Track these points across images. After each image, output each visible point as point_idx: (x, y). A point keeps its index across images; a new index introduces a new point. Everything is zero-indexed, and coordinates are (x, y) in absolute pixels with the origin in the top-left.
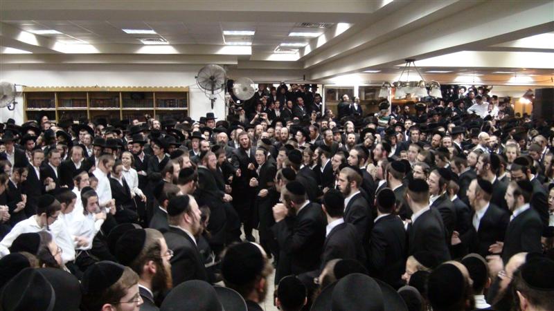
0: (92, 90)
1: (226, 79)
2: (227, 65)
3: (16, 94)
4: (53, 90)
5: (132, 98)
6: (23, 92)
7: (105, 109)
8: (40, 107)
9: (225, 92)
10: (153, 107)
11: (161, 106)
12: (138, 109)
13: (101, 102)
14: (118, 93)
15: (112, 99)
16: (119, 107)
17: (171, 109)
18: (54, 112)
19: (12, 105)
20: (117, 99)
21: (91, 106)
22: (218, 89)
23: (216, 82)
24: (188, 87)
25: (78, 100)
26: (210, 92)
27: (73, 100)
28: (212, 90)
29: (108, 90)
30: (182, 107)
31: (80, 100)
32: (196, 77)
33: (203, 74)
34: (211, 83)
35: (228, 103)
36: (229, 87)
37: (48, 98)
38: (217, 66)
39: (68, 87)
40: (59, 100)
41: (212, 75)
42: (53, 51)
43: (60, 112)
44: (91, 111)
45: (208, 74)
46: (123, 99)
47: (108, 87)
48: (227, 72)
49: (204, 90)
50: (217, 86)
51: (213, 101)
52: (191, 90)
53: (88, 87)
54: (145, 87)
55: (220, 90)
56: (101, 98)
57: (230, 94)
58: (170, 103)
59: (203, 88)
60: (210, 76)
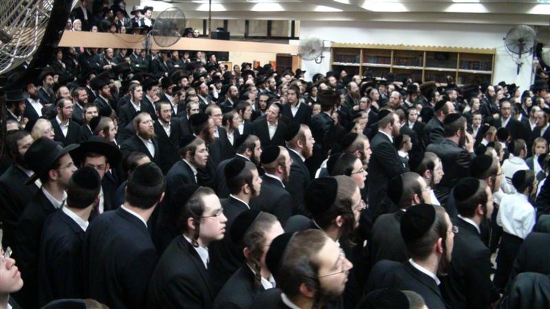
0: (398, 48)
1: (535, 41)
2: (538, 26)
3: (324, 49)
4: (359, 47)
5: (436, 58)
6: (331, 48)
7: (408, 68)
8: (345, 62)
9: (534, 56)
10: (456, 68)
11: (464, 68)
12: (441, 69)
13: (405, 61)
14: (422, 52)
15: (415, 58)
16: (422, 66)
17: (475, 72)
18: (358, 67)
19: (319, 59)
20: (420, 58)
21: (394, 64)
22: (526, 52)
23: (524, 44)
24: (495, 50)
25: (382, 57)
26: (517, 56)
27: (378, 57)
28: (520, 54)
29: (413, 49)
30: (487, 70)
31: (385, 57)
32: (504, 39)
33: (512, 37)
34: (519, 46)
35: (535, 68)
36: (537, 52)
37: (353, 54)
38: (528, 28)
39: (373, 45)
40: (364, 56)
41: (522, 36)
42: (363, 9)
43: (364, 68)
44: (394, 69)
45: (517, 35)
46: (427, 59)
47: (414, 46)
48: (537, 34)
49: (511, 53)
50: (525, 50)
51: (519, 65)
52: (498, 53)
53: (393, 45)
54: (450, 48)
55: (527, 54)
56: (405, 56)
57: (538, 59)
58: (474, 65)
59: (511, 51)
60: (519, 38)
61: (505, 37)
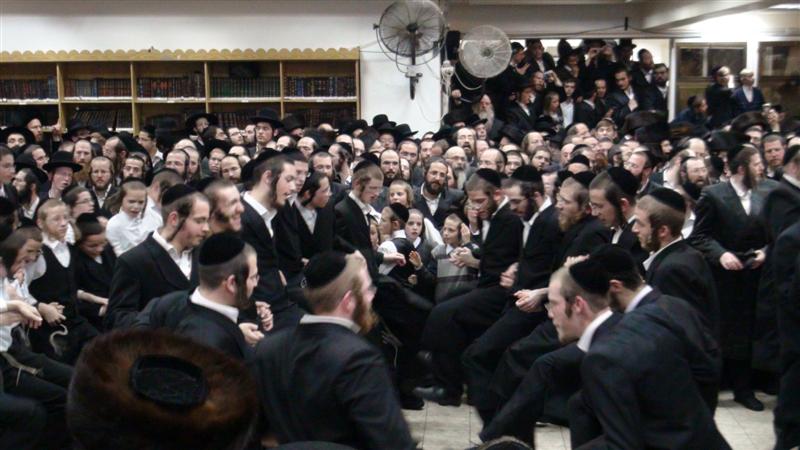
0: (143, 58)
1: (442, 29)
4: (53, 59)
5: (232, 75)
7: (172, 100)
8: (22, 98)
9: (442, 60)
10: (278, 95)
11: (296, 94)
12: (245, 100)
13: (163, 85)
14: (200, 64)
15: (186, 78)
16: (203, 95)
17: (320, 99)
18: (55, 107)
20: (198, 77)
21: (139, 95)
22: (426, 52)
23: (420, 35)
24: (358, 50)
25: (109, 80)
26: (407, 61)
27: (99, 80)
28: (413, 56)
29: (179, 58)
30: (345, 95)
31: (115, 80)
32: (376, 27)
33: (392, 21)
34: (408, 40)
35: (448, 83)
36: (449, 47)
37: (39, 77)
39: (85, 52)
40: (65, 79)
41: (413, 19)
43: (68, 108)
44: (140, 106)
45: (403, 17)
46: (211, 78)
47: (179, 52)
48: (446, 14)
49: (393, 55)
50: (423, 47)
51: (414, 80)
52: (366, 56)
53: (132, 52)
54: (261, 51)
55: (429, 55)
56: (162, 75)
57: (452, 64)
58: (317, 86)
59: (392, 51)
60: (407, 23)
61: (378, 23)
